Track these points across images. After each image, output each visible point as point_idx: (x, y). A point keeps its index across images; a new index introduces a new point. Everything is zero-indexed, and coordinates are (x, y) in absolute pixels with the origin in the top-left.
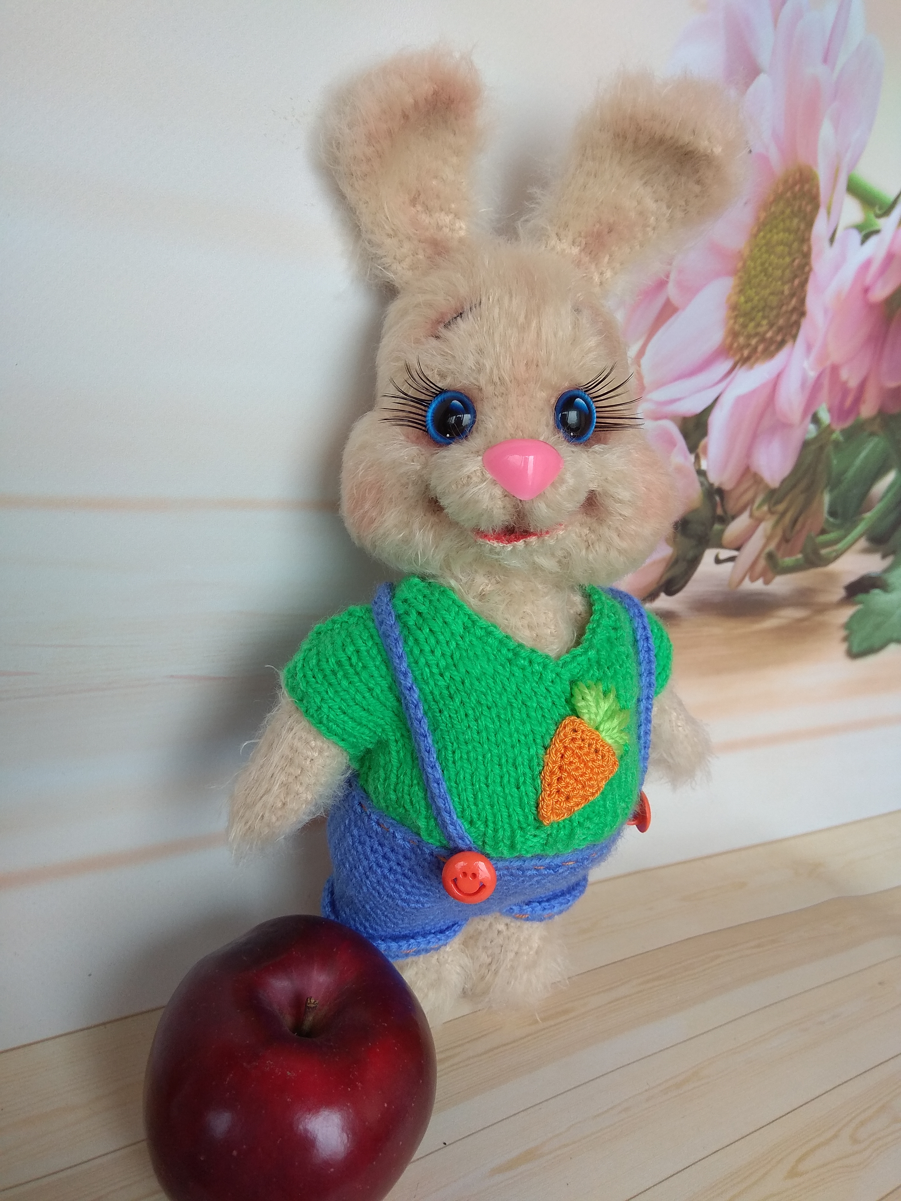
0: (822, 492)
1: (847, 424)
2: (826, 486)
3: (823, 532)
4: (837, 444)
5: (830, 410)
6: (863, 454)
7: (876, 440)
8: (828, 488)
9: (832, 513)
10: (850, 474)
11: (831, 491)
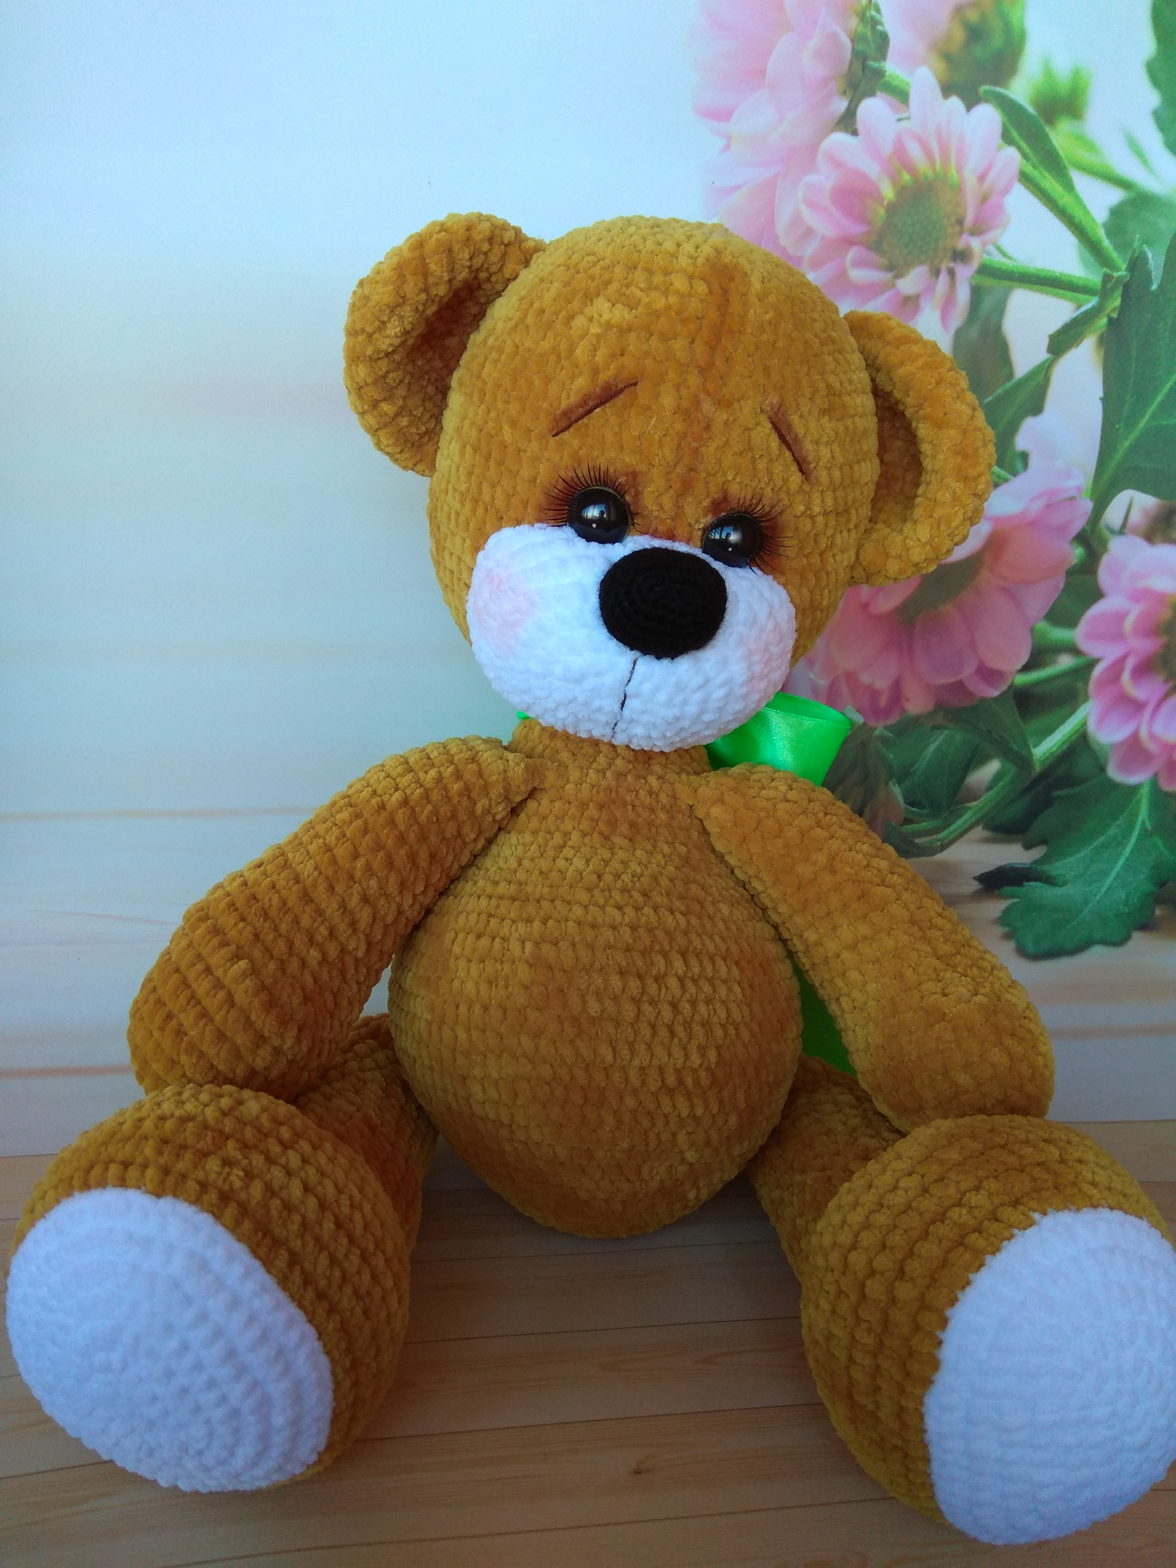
0: (887, 784)
1: (893, 720)
2: (891, 778)
3: (907, 821)
4: (885, 740)
5: (859, 711)
6: (932, 747)
7: (946, 732)
8: (895, 780)
9: (912, 802)
10: (922, 764)
11: (899, 782)
